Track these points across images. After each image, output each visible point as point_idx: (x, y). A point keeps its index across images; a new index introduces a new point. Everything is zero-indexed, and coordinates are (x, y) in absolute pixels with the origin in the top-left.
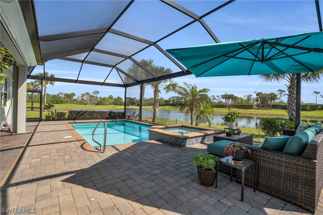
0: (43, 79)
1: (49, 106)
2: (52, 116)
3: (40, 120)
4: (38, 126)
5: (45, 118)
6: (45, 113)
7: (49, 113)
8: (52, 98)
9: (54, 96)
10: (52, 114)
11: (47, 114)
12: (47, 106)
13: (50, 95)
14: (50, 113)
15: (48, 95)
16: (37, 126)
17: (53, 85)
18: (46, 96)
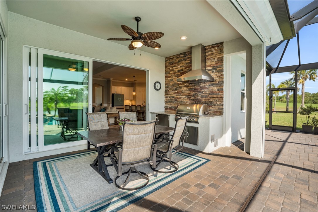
0: (298, 69)
1: (309, 109)
2: (315, 125)
3: (293, 129)
4: (287, 144)
5: (301, 127)
6: (302, 120)
7: (308, 121)
8: (313, 97)
9: (316, 94)
10: (314, 123)
11: (306, 122)
12: (305, 110)
13: (310, 94)
14: (311, 121)
15: (307, 94)
16: (285, 142)
17: (314, 81)
18: (304, 95)
